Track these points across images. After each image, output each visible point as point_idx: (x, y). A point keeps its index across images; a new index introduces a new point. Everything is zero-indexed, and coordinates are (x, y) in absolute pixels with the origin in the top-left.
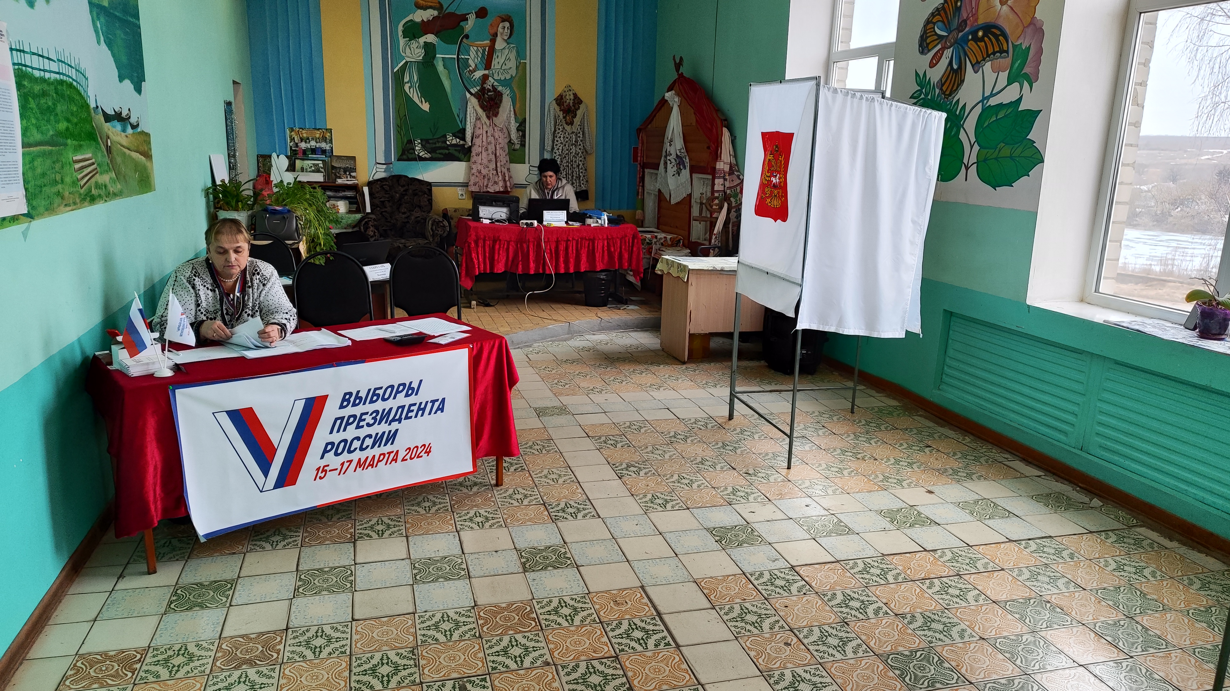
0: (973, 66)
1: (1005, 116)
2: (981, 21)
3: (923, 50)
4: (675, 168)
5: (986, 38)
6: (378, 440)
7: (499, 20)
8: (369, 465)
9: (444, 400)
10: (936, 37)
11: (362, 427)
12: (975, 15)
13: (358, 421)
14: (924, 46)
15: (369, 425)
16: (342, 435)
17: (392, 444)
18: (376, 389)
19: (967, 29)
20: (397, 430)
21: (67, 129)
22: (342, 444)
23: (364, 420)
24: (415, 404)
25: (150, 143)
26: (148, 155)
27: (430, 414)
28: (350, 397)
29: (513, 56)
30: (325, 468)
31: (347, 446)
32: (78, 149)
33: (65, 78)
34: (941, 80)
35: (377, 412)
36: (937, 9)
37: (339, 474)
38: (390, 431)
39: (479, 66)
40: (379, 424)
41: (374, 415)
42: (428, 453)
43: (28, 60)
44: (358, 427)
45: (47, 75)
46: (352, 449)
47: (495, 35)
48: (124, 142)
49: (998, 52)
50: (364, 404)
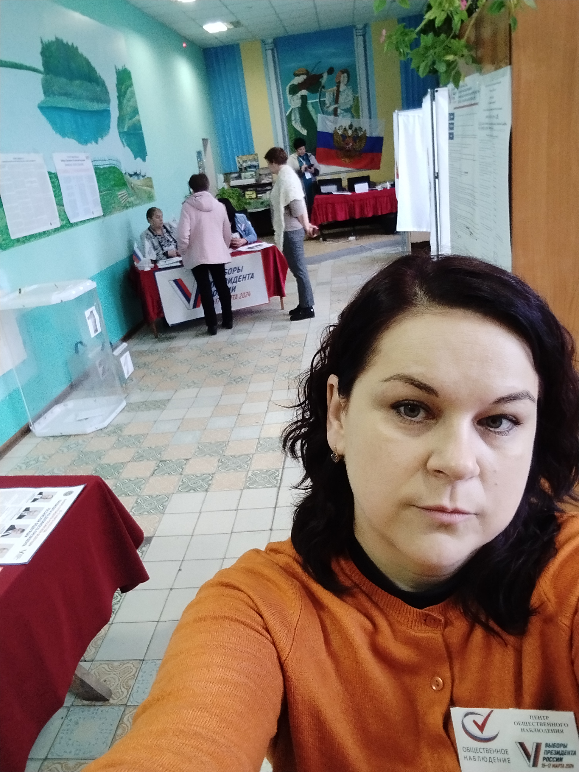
7: (341, 72)
21: (115, 183)
24: (242, 276)
25: (152, 181)
26: (151, 187)
27: (248, 279)
29: (350, 93)
33: (112, 165)
39: (332, 103)
42: (249, 295)
43: (98, 163)
45: (105, 166)
47: (340, 82)
48: (139, 183)
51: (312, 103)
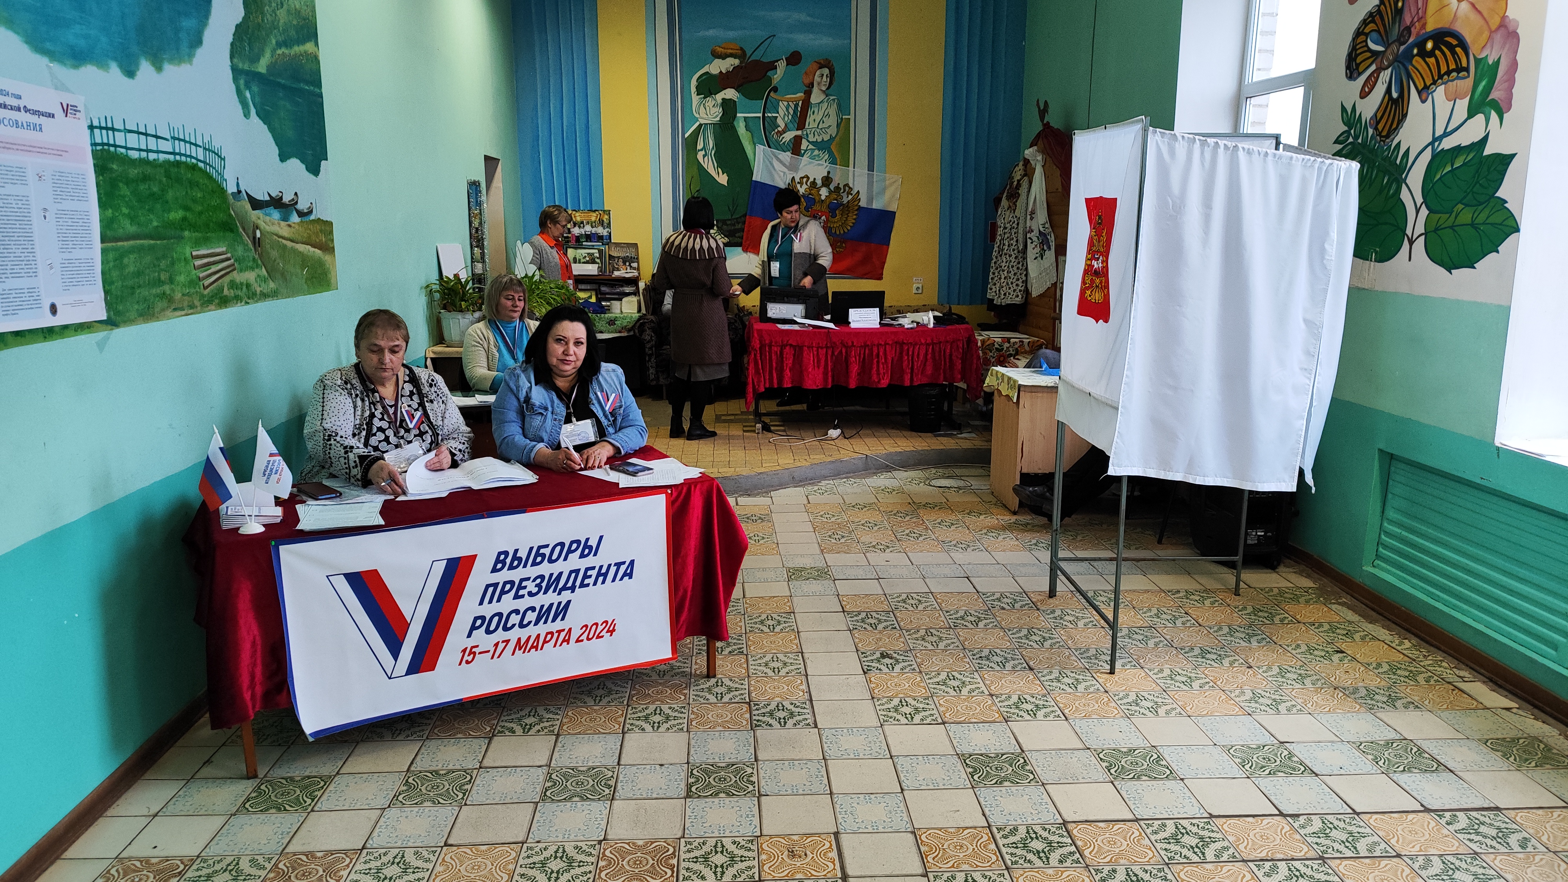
0: (1419, 93)
1: (1464, 164)
2: (1430, 27)
3: (1351, 73)
4: (1038, 250)
5: (1437, 52)
6: (543, 615)
7: (815, 66)
8: (532, 647)
9: (632, 562)
10: (1368, 54)
11: (523, 596)
12: (1422, 18)
13: (517, 588)
14: (1352, 69)
15: (531, 594)
16: (495, 607)
17: (563, 619)
18: (540, 547)
19: (1411, 40)
20: (569, 602)
21: (184, 219)
22: (496, 619)
23: (525, 587)
24: (593, 568)
25: (331, 232)
26: (328, 248)
27: (614, 580)
28: (506, 557)
29: (833, 111)
30: (474, 650)
31: (502, 621)
32: (197, 243)
33: (183, 159)
34: (1376, 114)
35: (542, 577)
36: (1371, 14)
37: (492, 658)
38: (560, 603)
39: (791, 126)
40: (545, 593)
41: (538, 581)
42: (611, 632)
43: (120, 138)
44: (517, 597)
45: (152, 156)
46: (509, 625)
47: (811, 85)
48: (285, 231)
49: (1453, 70)
50: (525, 566)
51: (745, 118)
